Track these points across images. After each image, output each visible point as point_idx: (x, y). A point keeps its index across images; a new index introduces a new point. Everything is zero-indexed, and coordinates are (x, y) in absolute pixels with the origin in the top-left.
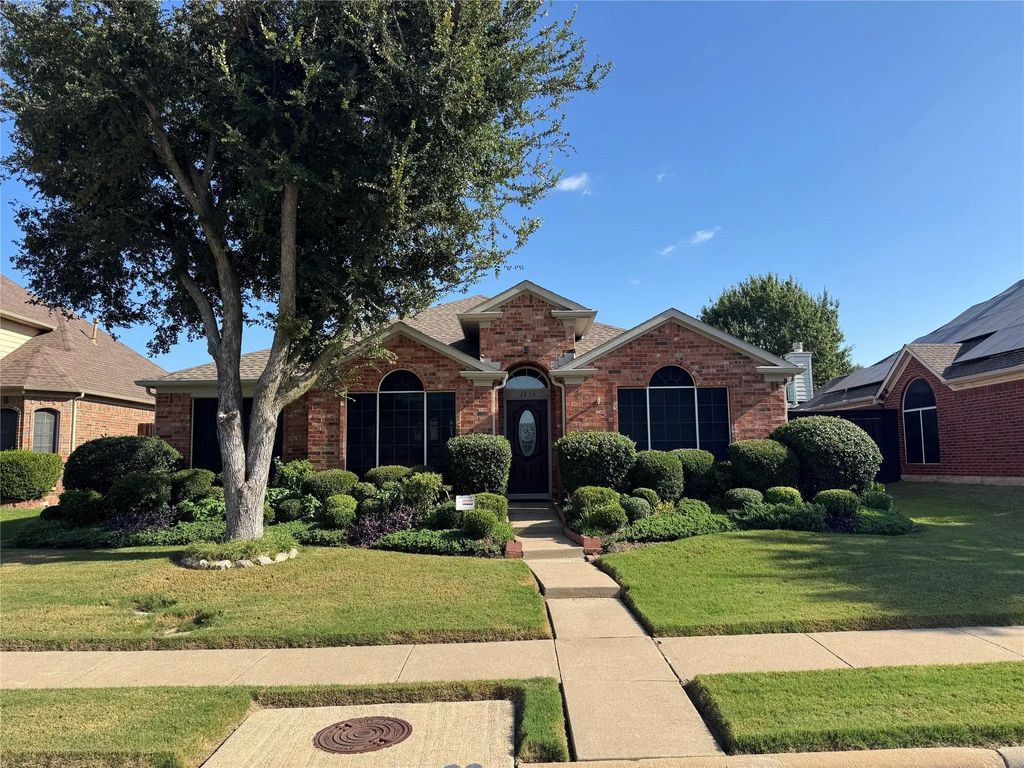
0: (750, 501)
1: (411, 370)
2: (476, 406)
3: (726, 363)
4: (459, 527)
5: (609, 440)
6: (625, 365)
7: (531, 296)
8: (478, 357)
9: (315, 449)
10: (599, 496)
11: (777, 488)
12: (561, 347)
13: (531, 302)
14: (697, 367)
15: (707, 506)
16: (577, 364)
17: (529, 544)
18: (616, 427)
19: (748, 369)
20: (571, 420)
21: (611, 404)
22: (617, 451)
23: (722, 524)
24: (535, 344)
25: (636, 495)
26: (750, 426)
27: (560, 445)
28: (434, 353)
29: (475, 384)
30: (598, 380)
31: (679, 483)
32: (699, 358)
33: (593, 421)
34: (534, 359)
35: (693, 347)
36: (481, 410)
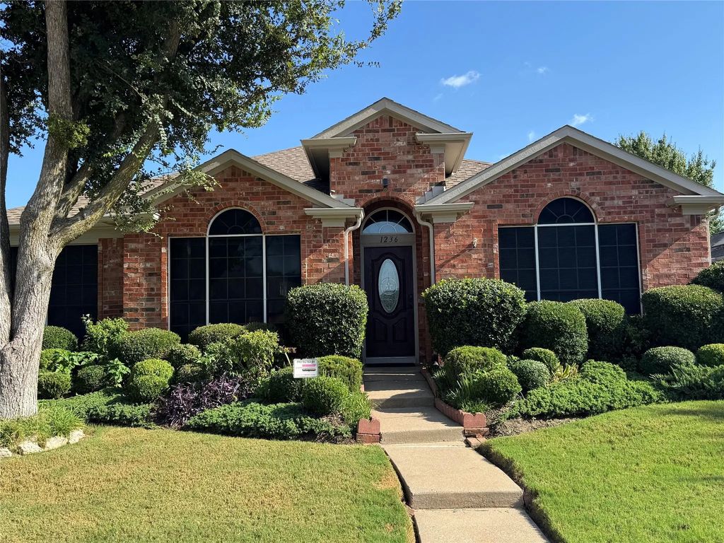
0: (681, 364)
1: (246, 209)
2: (325, 250)
3: (635, 192)
4: (298, 400)
5: (492, 289)
6: (507, 198)
7: (391, 118)
8: (327, 192)
9: (132, 305)
10: (481, 358)
11: (713, 346)
12: (428, 179)
13: (391, 125)
14: (598, 198)
15: (621, 370)
16: (448, 197)
17: (390, 422)
18: (497, 273)
19: (662, 200)
20: (442, 266)
21: (491, 246)
22: (503, 301)
23: (645, 393)
24: (397, 176)
25: (528, 357)
26: (665, 271)
27: (428, 296)
28: (274, 187)
29: (324, 225)
30: (475, 217)
31: (582, 342)
32: (600, 188)
33: (468, 267)
34: (395, 195)
35: (593, 174)
36: (332, 256)
